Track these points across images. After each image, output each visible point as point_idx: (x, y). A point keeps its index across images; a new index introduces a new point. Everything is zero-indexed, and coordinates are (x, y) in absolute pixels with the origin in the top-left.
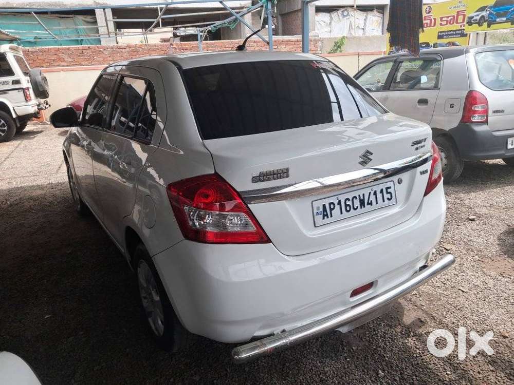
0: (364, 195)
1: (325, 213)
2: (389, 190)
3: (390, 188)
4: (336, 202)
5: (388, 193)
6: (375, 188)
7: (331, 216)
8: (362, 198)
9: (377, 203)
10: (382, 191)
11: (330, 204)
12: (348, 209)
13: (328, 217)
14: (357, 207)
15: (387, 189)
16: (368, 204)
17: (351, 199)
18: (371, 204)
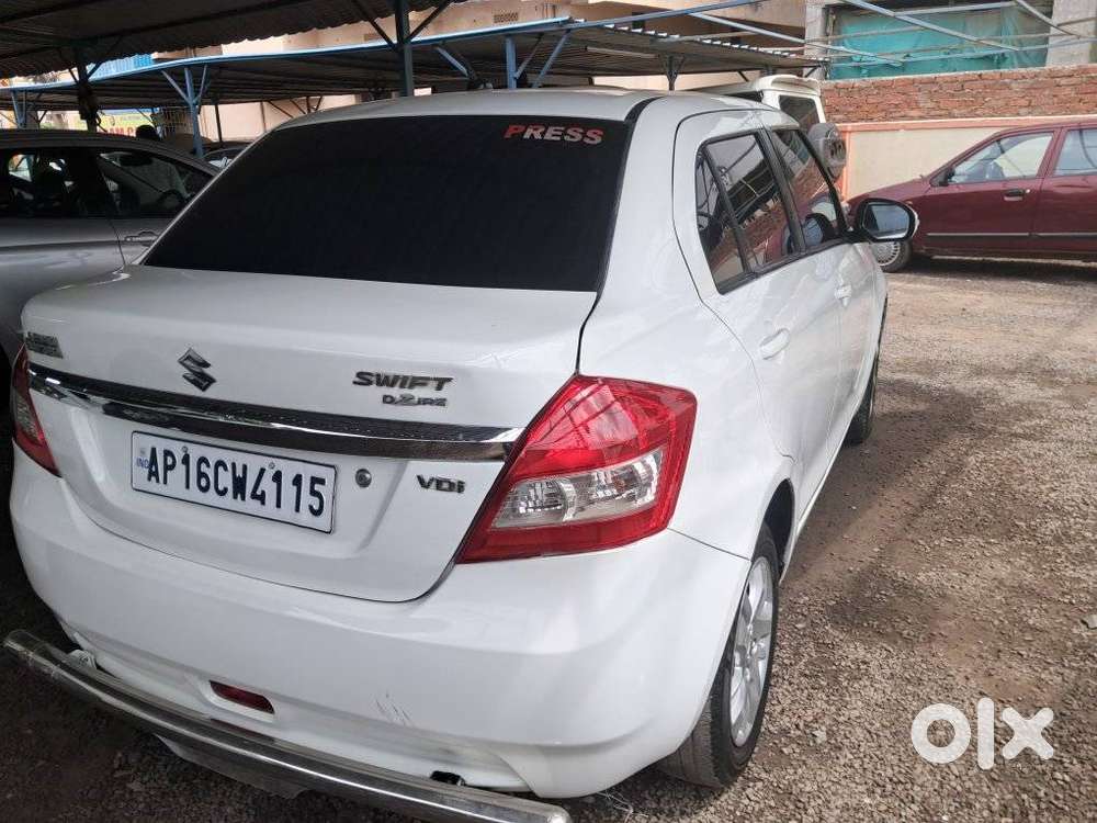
0: (245, 467)
1: (154, 469)
2: (317, 487)
3: (322, 482)
4: (179, 457)
5: (314, 493)
6: (281, 465)
7: (165, 482)
8: (239, 473)
9: (278, 505)
10: (297, 481)
11: (168, 453)
12: (203, 483)
13: (158, 481)
14: (226, 490)
15: (315, 481)
16: (254, 496)
17: (212, 464)
18: (261, 498)
